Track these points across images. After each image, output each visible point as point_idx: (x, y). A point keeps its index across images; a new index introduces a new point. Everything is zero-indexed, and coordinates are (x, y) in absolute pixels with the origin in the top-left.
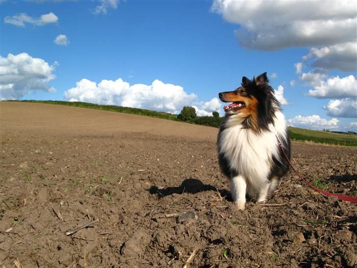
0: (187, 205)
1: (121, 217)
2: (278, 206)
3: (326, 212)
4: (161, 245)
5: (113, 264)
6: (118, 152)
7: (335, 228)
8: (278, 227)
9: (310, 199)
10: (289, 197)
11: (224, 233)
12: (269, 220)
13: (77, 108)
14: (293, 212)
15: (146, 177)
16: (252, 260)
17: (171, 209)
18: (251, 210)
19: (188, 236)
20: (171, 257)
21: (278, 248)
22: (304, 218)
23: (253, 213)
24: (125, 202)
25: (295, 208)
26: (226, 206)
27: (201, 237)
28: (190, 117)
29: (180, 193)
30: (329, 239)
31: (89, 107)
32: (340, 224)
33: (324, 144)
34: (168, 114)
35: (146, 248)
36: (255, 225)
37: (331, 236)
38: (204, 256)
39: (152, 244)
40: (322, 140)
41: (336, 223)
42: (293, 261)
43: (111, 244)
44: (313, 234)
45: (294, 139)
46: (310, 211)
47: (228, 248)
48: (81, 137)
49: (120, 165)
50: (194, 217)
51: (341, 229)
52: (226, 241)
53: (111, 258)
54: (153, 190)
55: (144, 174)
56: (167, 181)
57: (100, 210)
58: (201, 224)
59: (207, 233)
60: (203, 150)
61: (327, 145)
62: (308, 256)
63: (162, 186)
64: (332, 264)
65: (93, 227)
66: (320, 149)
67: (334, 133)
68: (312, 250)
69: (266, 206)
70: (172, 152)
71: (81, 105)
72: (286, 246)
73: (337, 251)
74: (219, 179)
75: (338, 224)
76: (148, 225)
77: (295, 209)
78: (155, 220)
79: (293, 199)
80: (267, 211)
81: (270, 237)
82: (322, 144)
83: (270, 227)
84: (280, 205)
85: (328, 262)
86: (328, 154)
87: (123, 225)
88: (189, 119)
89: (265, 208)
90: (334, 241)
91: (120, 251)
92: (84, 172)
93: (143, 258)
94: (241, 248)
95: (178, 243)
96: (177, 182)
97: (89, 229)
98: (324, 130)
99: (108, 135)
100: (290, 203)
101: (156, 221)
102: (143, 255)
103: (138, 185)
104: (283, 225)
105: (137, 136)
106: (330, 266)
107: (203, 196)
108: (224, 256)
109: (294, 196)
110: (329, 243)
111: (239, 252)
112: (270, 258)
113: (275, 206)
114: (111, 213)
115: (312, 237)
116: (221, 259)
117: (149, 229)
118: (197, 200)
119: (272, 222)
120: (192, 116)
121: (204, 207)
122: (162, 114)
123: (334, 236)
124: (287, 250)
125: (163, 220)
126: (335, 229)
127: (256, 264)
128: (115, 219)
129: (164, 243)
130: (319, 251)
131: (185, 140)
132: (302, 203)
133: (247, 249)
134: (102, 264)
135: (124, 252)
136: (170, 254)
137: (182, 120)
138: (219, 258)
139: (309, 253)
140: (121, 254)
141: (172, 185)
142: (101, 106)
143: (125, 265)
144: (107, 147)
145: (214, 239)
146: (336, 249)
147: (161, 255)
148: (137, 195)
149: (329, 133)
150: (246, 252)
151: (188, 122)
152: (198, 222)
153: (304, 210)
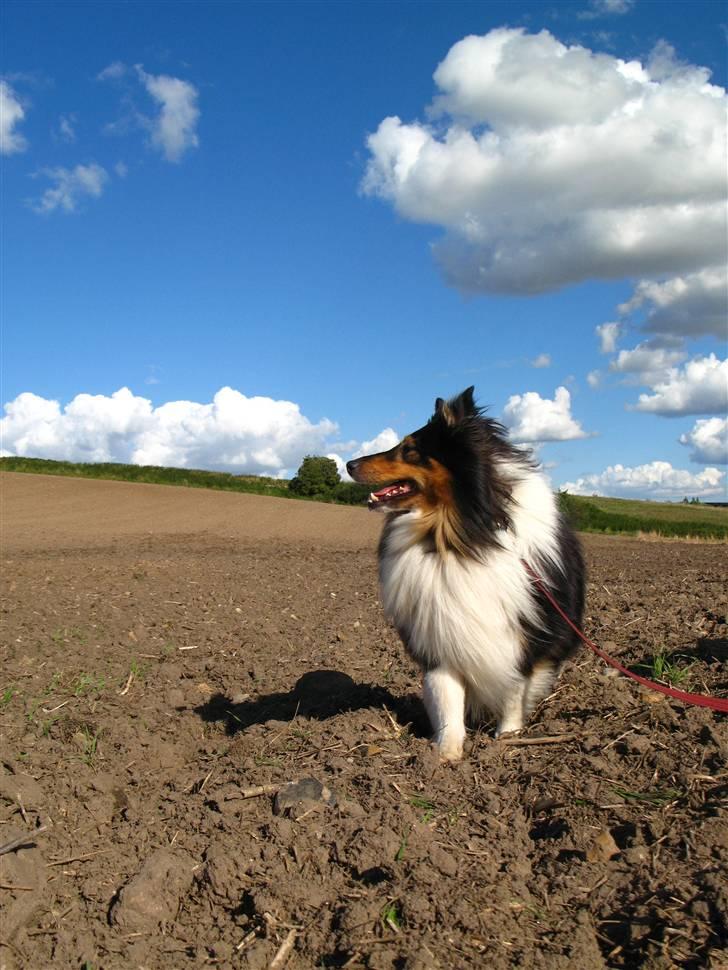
0: (303, 754)
1: (121, 801)
2: (553, 743)
3: (679, 758)
4: (219, 891)
5: (84, 957)
6: (128, 593)
7: (699, 810)
8: (548, 810)
9: (636, 722)
10: (584, 715)
11: (392, 849)
12: (524, 789)
13: (13, 474)
14: (589, 763)
15: (197, 667)
16: (464, 930)
17: (259, 769)
18: (481, 758)
19: (295, 861)
20: (246, 928)
21: (545, 879)
22: (620, 778)
23: (485, 769)
24: (137, 751)
25: (597, 751)
26: (409, 755)
27: (330, 861)
28: (323, 486)
29: (288, 717)
30: (682, 844)
31: (44, 470)
32: (712, 800)
33: (688, 539)
34: (262, 479)
35: (181, 900)
36: (488, 807)
37: (689, 835)
38: (335, 924)
39: (196, 888)
40: (681, 529)
41: (700, 795)
42: (584, 916)
43: (86, 894)
44: (639, 833)
45: (608, 530)
46: (635, 759)
47: (399, 900)
48: (27, 555)
49: (131, 634)
50: (320, 795)
51: (714, 814)
52: (397, 874)
53: (80, 938)
54: (216, 709)
55: (195, 658)
56: (260, 674)
57: (61, 786)
58: (337, 816)
59: (346, 851)
60: (362, 573)
61: (697, 541)
62: (623, 900)
63: (244, 692)
64: (685, 926)
65: (33, 846)
66: (678, 554)
67: (713, 508)
68: (634, 883)
69: (520, 746)
70: (278, 584)
71: (24, 466)
72: (566, 874)
73: (698, 884)
74: (400, 663)
75: (707, 797)
76: (197, 821)
77: (595, 755)
78: (213, 805)
79: (595, 720)
80: (524, 758)
81: (525, 844)
82: (682, 539)
83: (526, 811)
84: (558, 739)
85: (676, 920)
86: (698, 566)
87: (125, 823)
88: (321, 491)
89: (517, 750)
90: (693, 851)
91: (109, 915)
92: (30, 661)
93: (170, 935)
94: (433, 897)
95: (264, 885)
96: (283, 681)
97: (21, 853)
98: (686, 500)
99: (100, 545)
100: (584, 733)
101: (217, 810)
102: (172, 921)
103: (176, 697)
104: (562, 805)
105: (181, 544)
106: (679, 931)
107: (348, 726)
108: (387, 924)
109: (595, 712)
110: (682, 857)
111: (429, 910)
112: (516, 918)
113: (544, 744)
114: (91, 792)
115: (637, 839)
116: (381, 935)
117: (197, 836)
118: (330, 739)
119: (532, 795)
120: (327, 483)
121: (351, 760)
122: (248, 480)
123: (696, 836)
124: (569, 883)
125: (234, 807)
126: (698, 814)
127: (476, 943)
128: (102, 809)
129: (228, 886)
130: (654, 884)
131: (313, 549)
132: (616, 731)
133: (451, 902)
134: (55, 959)
135: (119, 919)
136: (243, 919)
137: (304, 494)
138: (374, 930)
139: (625, 890)
140: (109, 923)
141: (271, 689)
142: (78, 466)
143: (117, 961)
144: (97, 578)
145: (366, 867)
146: (699, 877)
147: (221, 922)
148: (173, 727)
149: (699, 507)
150: (448, 909)
151: (318, 499)
152: (331, 807)
153: (619, 756)
